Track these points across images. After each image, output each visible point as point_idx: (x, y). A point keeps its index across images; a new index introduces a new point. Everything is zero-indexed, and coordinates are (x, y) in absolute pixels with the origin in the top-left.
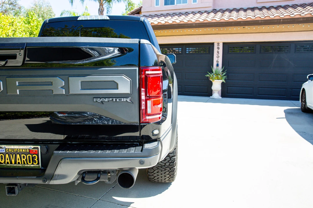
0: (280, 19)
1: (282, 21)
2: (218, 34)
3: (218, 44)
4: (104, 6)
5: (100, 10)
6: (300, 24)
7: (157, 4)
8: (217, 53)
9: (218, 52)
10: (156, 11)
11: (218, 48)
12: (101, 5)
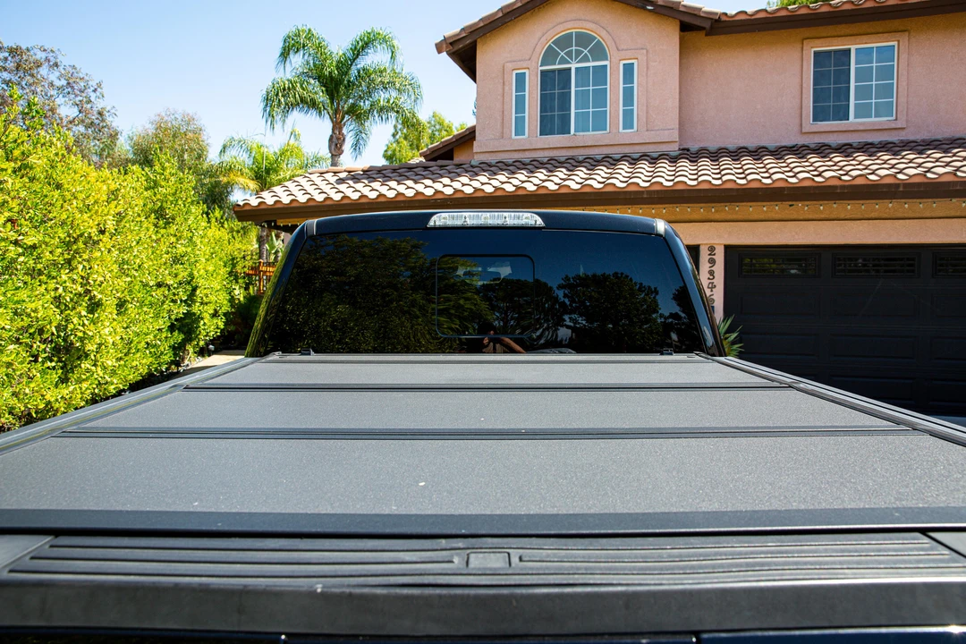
0: (897, 186)
1: (901, 189)
2: (711, 221)
3: (712, 249)
4: (345, 131)
5: (334, 140)
6: (954, 200)
7: (520, 131)
8: (708, 276)
9: (711, 273)
10: (515, 151)
11: (712, 262)
12: (337, 126)
